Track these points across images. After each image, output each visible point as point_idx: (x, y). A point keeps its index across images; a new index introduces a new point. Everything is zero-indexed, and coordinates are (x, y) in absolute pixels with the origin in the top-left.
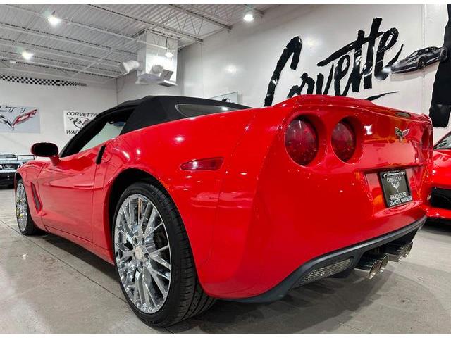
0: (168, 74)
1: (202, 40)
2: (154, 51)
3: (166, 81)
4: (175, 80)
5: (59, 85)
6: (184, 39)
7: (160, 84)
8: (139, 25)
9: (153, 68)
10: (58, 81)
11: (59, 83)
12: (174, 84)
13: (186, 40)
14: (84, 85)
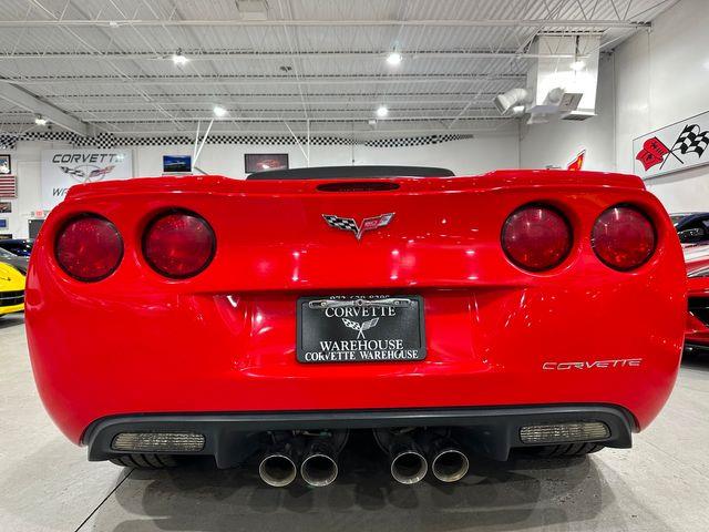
0: (575, 99)
1: (649, 24)
2: (551, 66)
3: (573, 112)
4: (593, 106)
5: (434, 142)
6: (610, 30)
7: (565, 119)
8: (525, 29)
9: (549, 94)
10: (434, 137)
11: (434, 140)
12: (592, 114)
13: (616, 32)
14: (471, 136)
